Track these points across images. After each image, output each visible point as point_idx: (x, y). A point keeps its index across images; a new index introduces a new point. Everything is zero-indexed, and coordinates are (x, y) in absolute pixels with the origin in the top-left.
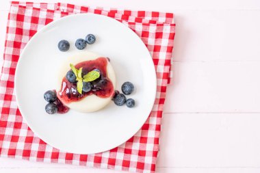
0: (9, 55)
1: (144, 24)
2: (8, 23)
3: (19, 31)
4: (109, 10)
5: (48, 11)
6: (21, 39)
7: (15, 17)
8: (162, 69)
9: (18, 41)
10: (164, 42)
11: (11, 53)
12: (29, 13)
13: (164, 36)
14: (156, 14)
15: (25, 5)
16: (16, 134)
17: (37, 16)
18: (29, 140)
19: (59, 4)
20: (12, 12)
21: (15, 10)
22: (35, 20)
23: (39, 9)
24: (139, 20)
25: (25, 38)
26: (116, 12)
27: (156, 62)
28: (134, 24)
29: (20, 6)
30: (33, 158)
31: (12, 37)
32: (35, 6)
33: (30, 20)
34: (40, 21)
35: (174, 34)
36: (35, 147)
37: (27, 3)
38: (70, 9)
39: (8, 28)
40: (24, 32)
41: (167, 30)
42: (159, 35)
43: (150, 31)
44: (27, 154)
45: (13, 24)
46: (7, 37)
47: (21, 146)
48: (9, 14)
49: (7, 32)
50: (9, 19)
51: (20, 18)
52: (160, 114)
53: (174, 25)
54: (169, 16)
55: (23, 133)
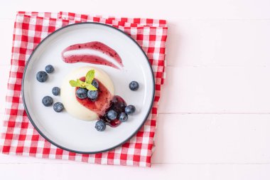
0: (16, 60)
2: (15, 31)
3: (25, 39)
5: (51, 19)
7: (21, 26)
9: (24, 47)
11: (18, 59)
12: (33, 22)
17: (40, 24)
19: (61, 13)
20: (17, 21)
28: (129, 28)
29: (25, 16)
30: (40, 154)
31: (18, 44)
33: (34, 28)
35: (166, 36)
39: (14, 36)
40: (29, 39)
43: (144, 34)
44: (33, 151)
45: (19, 32)
46: (13, 44)
48: (15, 23)
49: (14, 39)
50: (15, 27)
51: (25, 26)
53: (167, 28)
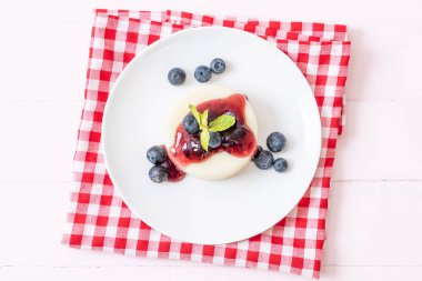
1: (301, 43)
4: (246, 21)
6: (111, 68)
8: (329, 111)
10: (333, 70)
13: (332, 61)
14: (319, 27)
15: (116, 14)
16: (104, 214)
18: (125, 223)
21: (103, 22)
22: (132, 38)
23: (138, 21)
24: (292, 36)
25: (117, 66)
26: (257, 23)
27: (320, 100)
32: (132, 15)
34: (140, 38)
36: (133, 234)
37: (120, 11)
38: (186, 20)
41: (337, 51)
42: (324, 59)
47: (111, 231)
52: (326, 183)
54: (340, 29)
55: (114, 212)
